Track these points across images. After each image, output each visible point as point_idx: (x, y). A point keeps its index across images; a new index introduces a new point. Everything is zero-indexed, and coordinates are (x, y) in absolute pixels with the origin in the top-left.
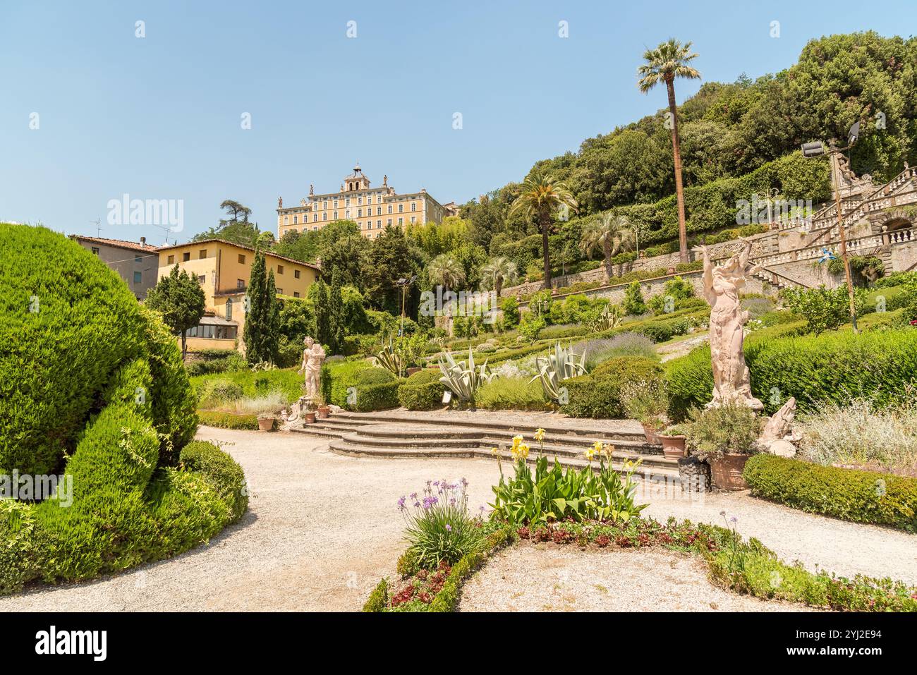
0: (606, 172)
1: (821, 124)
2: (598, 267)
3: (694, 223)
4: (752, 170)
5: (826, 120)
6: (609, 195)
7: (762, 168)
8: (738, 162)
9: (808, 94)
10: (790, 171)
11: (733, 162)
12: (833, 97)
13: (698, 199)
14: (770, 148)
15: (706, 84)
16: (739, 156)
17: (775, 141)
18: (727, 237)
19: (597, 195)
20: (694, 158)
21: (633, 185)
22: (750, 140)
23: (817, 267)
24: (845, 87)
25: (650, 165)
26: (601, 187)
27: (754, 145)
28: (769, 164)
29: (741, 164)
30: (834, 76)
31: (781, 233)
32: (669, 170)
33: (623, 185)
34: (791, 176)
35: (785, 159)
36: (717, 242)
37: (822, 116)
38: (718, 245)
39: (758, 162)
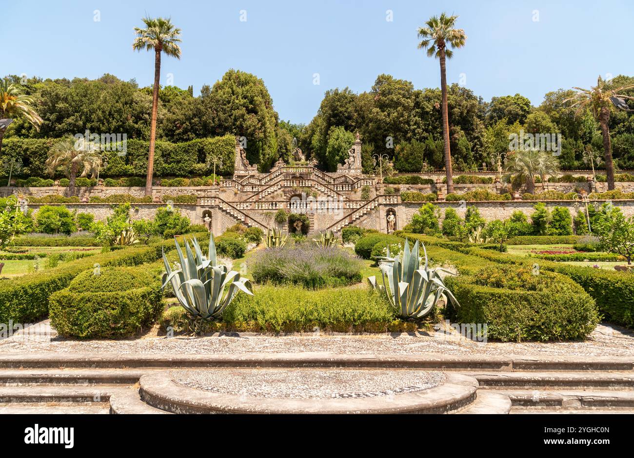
0: (61, 105)
1: (234, 124)
2: (52, 185)
3: (135, 168)
4: (186, 140)
5: (238, 123)
6: (60, 126)
7: (194, 141)
8: (177, 132)
9: (229, 102)
10: (213, 149)
11: (172, 131)
12: (243, 111)
13: (142, 150)
14: (201, 129)
15: (108, 75)
16: (179, 128)
17: (205, 125)
18: (179, 183)
19: (47, 122)
20: (141, 119)
21: (85, 124)
22: (189, 119)
23: (268, 215)
24: (251, 106)
25: (103, 112)
26: (53, 117)
27: (190, 123)
28: (199, 140)
29: (179, 134)
30: (245, 97)
31: (221, 189)
32: (121, 121)
33: (77, 121)
34: (213, 153)
35: (210, 140)
36: (170, 185)
37: (236, 120)
38: (172, 188)
39: (191, 136)
